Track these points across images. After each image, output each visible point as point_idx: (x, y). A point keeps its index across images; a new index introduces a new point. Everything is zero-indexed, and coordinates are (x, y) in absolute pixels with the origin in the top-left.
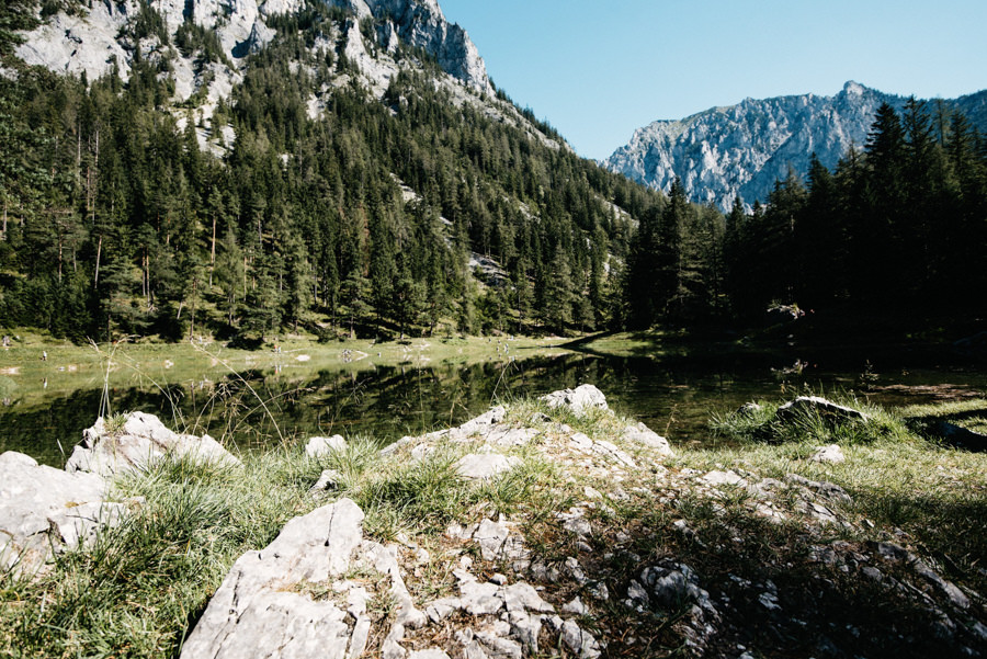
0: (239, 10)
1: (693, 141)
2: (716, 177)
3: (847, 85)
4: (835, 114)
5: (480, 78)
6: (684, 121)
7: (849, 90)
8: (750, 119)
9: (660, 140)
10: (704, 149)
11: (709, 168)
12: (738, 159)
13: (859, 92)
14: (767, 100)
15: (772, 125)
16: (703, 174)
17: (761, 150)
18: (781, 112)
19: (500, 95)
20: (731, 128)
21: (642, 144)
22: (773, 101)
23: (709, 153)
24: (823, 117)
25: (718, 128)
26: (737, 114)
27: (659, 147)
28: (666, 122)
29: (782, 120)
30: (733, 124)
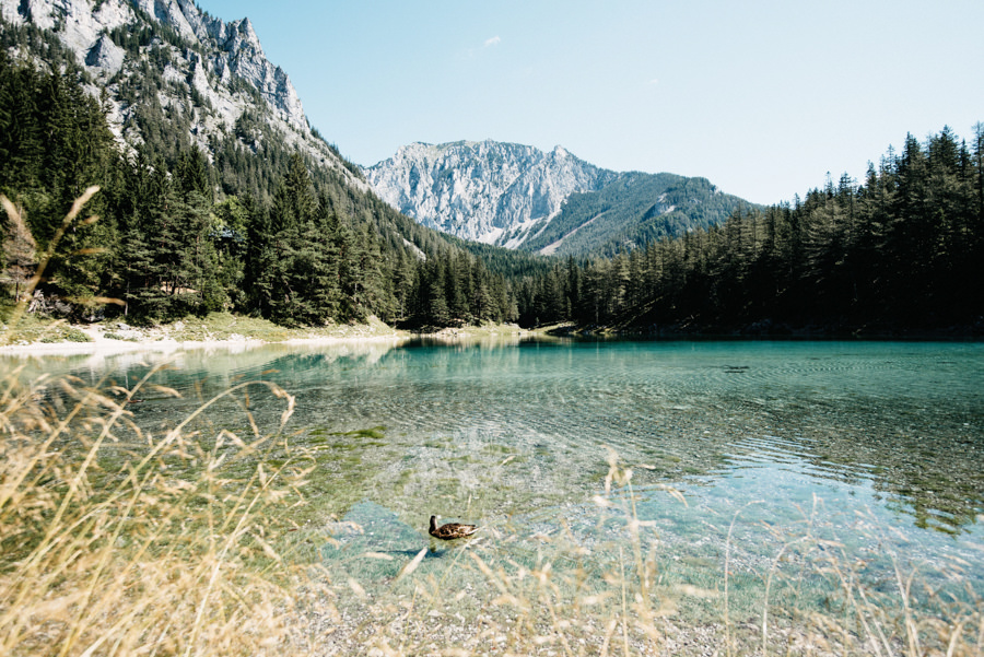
0: (74, 14)
1: (446, 167)
2: (464, 202)
3: (556, 148)
4: (547, 168)
5: (299, 116)
6: (439, 147)
7: (557, 152)
8: (490, 157)
9: (421, 160)
10: (455, 176)
11: (458, 193)
12: (480, 189)
13: (564, 154)
14: (503, 144)
15: (505, 166)
16: (454, 197)
17: (496, 184)
18: (512, 156)
19: (314, 133)
20: (476, 162)
21: (405, 161)
22: (507, 146)
23: (459, 180)
24: (539, 169)
25: (466, 159)
26: (481, 151)
27: (419, 167)
28: (425, 144)
29: (512, 164)
30: (478, 159)
